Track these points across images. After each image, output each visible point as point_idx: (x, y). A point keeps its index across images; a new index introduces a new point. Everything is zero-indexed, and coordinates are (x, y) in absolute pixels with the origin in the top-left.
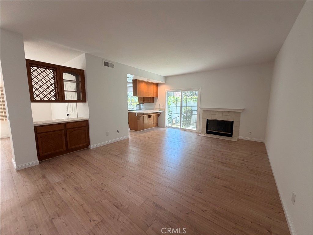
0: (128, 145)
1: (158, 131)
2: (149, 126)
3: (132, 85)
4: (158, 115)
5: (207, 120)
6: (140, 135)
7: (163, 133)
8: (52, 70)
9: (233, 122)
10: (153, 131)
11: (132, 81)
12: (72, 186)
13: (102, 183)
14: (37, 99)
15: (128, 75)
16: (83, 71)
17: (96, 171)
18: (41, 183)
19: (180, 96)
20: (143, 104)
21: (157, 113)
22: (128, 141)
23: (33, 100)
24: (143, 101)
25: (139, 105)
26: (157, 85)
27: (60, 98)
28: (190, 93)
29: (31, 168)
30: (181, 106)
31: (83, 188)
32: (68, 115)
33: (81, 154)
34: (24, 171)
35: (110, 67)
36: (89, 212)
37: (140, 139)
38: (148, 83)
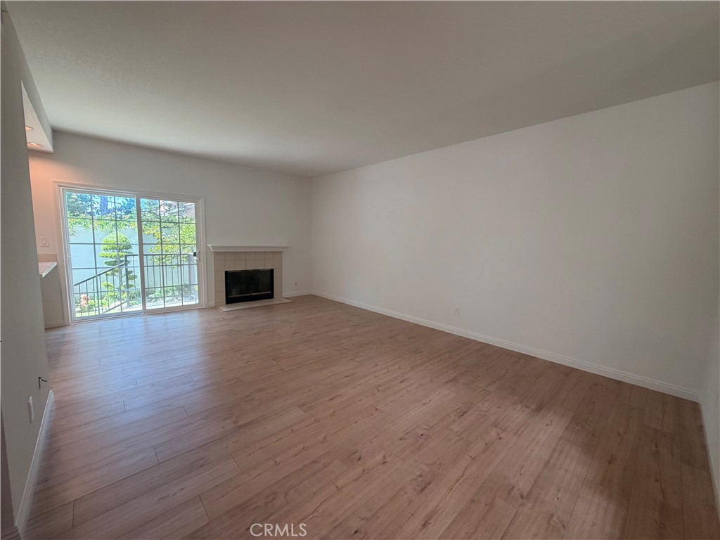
5: (226, 272)
9: (272, 271)
36: (486, 444)
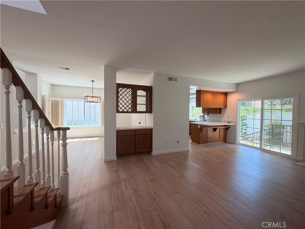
0: (187, 158)
1: (225, 147)
2: (214, 141)
3: (195, 96)
4: (227, 128)
6: (201, 148)
7: (233, 151)
8: (131, 89)
10: (218, 147)
11: (195, 92)
12: (133, 186)
13: (155, 192)
14: (121, 110)
15: (191, 87)
16: (152, 87)
17: (152, 178)
18: (114, 176)
19: (260, 107)
20: (208, 115)
21: (226, 126)
22: (188, 153)
23: (118, 112)
24: (207, 112)
25: (202, 116)
26: (226, 94)
27: (134, 110)
28: (280, 101)
29: (112, 161)
30: (262, 119)
31: (139, 191)
32: (140, 123)
33: (144, 157)
34: (108, 162)
35: (174, 81)
36: (139, 218)
37: (201, 153)
38: (214, 93)
